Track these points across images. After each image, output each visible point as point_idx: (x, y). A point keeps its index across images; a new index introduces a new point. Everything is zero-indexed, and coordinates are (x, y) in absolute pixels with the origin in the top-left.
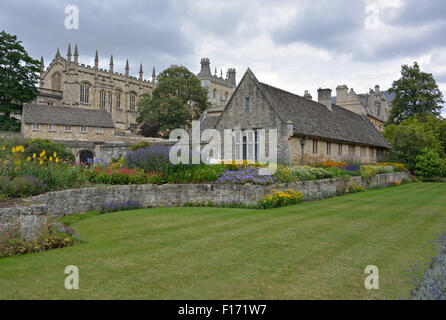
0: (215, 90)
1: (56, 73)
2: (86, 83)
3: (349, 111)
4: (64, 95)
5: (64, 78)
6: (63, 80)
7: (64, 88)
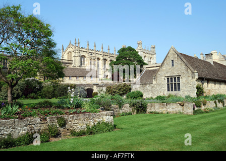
0: (145, 56)
1: (69, 52)
2: (83, 56)
3: (219, 64)
4: (73, 62)
5: (73, 54)
6: (73, 55)
7: (73, 59)
